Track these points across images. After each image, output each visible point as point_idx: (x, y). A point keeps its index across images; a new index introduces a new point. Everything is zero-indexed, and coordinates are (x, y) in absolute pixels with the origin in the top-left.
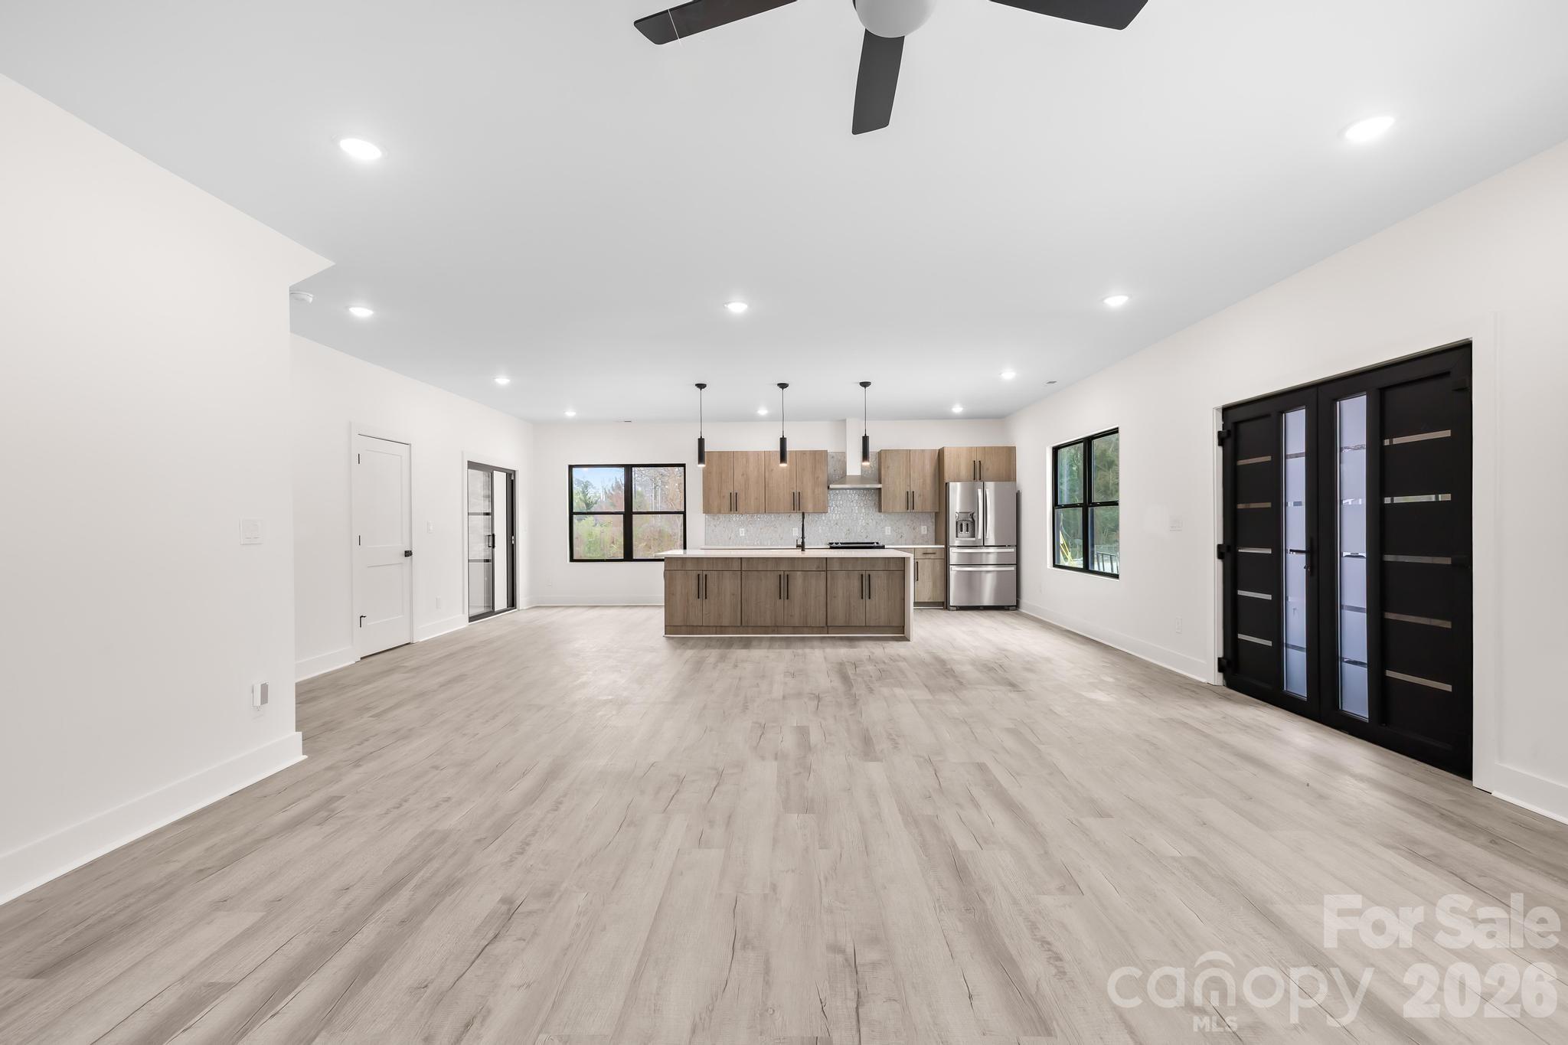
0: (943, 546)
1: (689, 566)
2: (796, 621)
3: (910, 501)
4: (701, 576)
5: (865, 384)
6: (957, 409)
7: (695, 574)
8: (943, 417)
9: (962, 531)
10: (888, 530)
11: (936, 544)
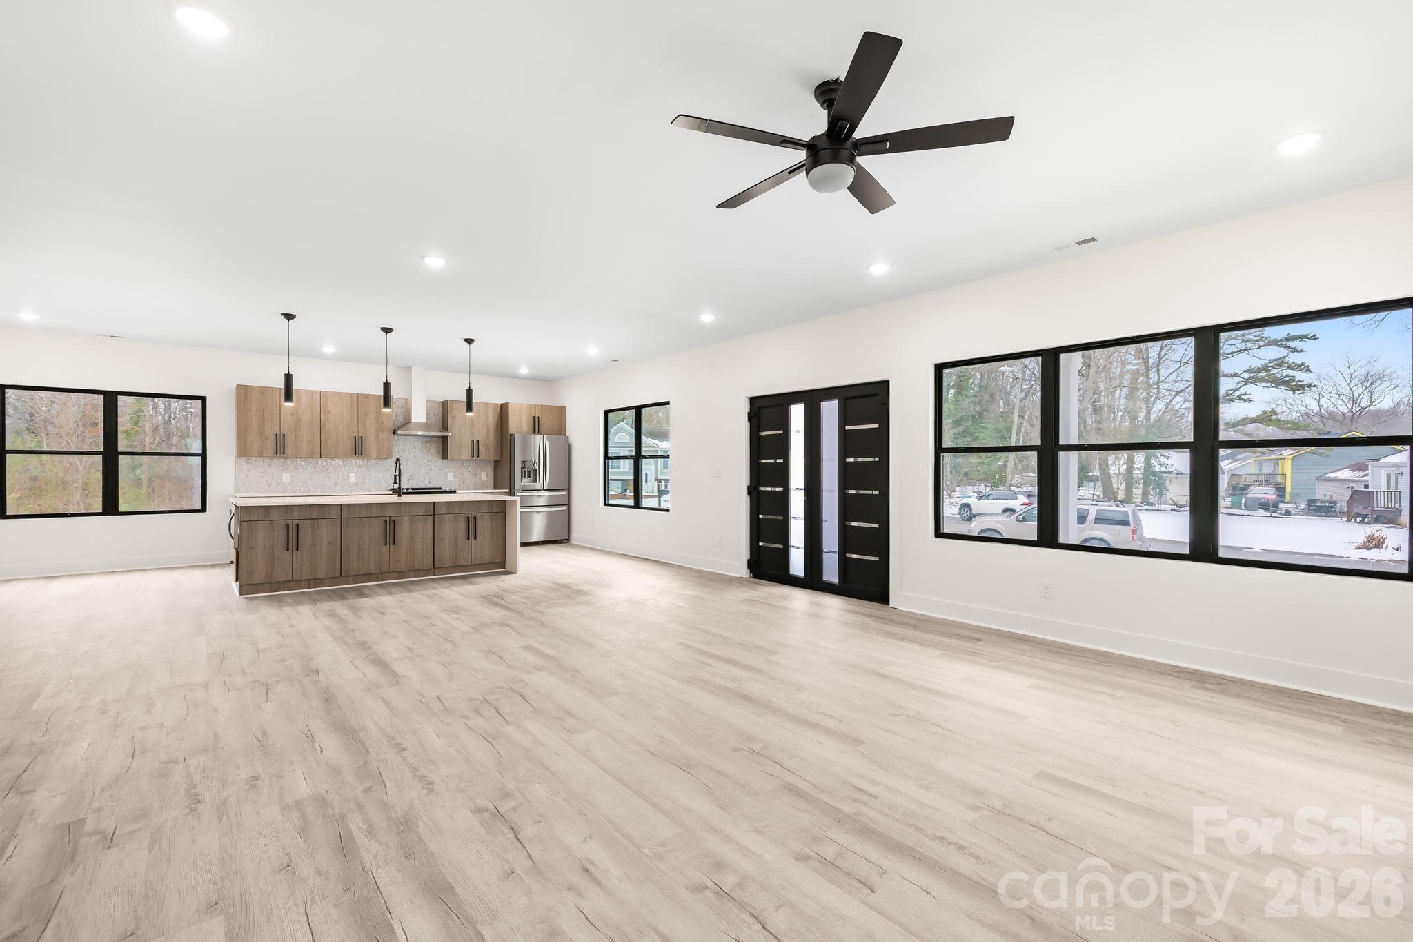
0: (508, 491)
1: (275, 515)
2: (403, 566)
3: (475, 448)
4: (290, 527)
5: (469, 341)
6: (524, 371)
7: (282, 523)
8: (513, 377)
9: (525, 477)
10: (451, 476)
11: (495, 488)
